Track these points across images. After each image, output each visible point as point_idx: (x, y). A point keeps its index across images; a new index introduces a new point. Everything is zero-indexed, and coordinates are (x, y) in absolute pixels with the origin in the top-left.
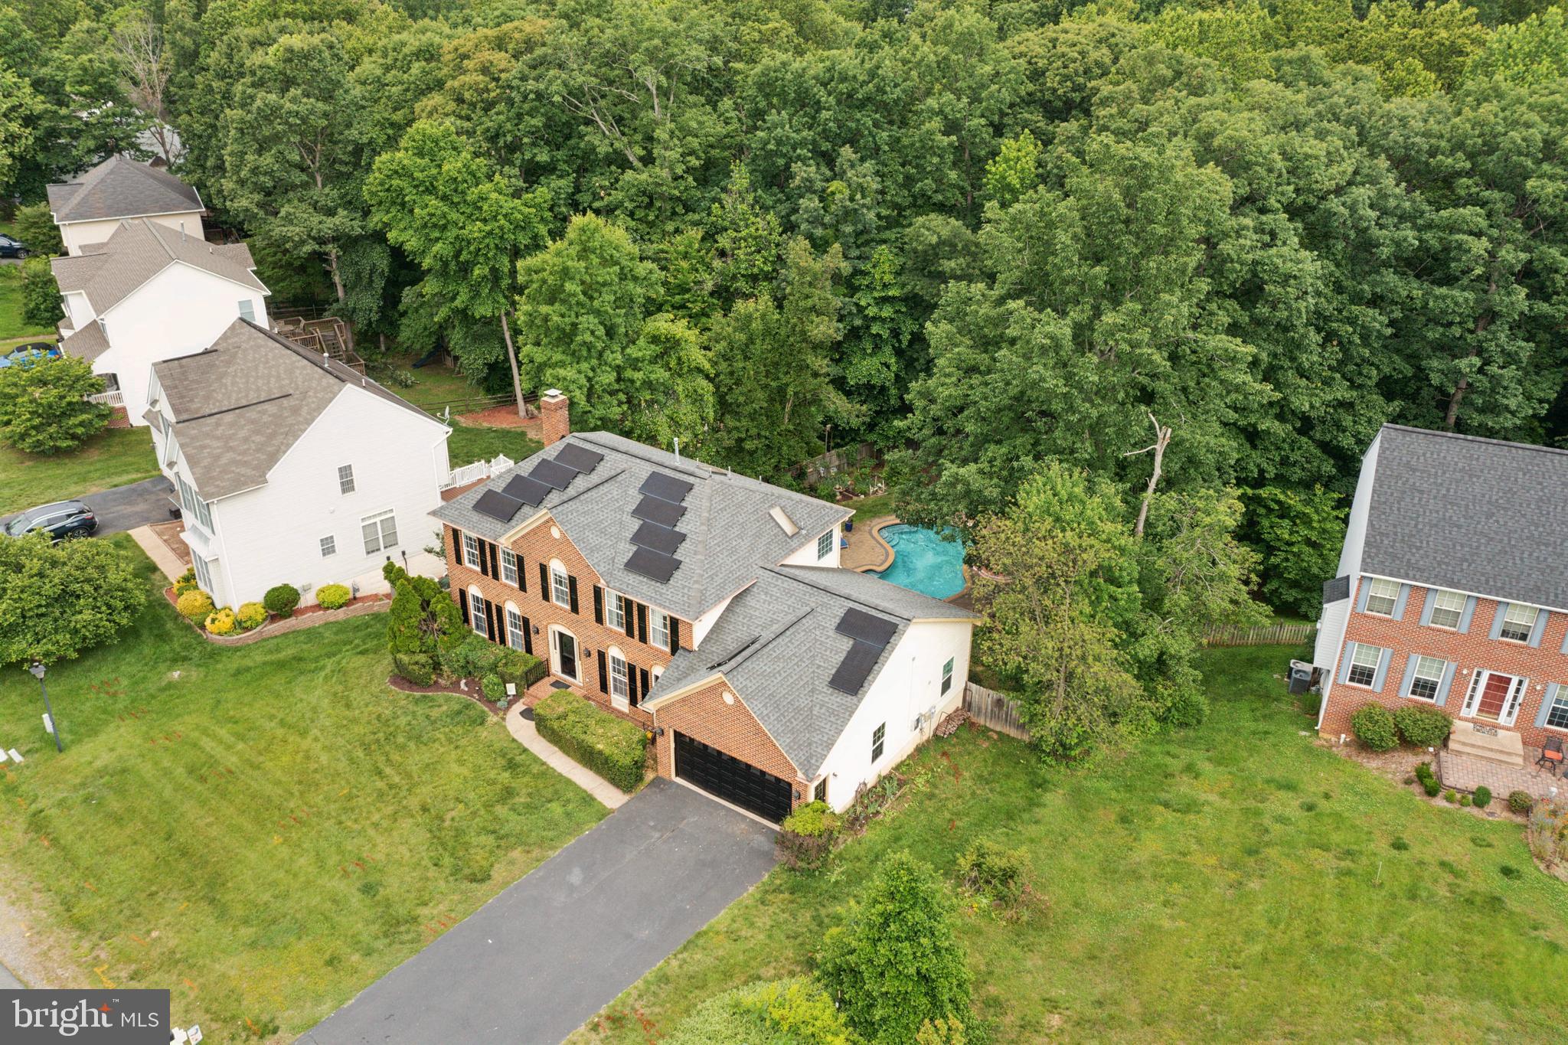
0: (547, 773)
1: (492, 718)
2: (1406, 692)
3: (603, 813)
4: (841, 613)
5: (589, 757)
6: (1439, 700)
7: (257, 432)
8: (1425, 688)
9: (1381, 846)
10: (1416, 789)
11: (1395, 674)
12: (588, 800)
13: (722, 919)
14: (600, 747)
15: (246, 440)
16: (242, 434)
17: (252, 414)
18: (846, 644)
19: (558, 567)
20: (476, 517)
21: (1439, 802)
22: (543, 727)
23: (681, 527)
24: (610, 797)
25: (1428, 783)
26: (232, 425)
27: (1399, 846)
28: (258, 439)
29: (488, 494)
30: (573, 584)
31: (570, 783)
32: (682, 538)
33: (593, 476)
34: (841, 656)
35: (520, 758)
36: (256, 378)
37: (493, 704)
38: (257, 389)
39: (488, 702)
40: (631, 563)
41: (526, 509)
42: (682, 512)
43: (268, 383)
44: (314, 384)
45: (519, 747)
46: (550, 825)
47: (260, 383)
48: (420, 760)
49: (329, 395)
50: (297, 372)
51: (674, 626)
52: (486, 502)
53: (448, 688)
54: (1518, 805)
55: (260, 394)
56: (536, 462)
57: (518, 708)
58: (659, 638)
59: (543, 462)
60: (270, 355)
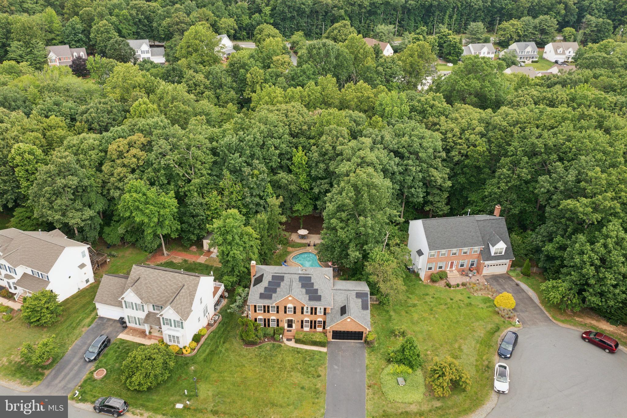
0: (307, 351)
1: (283, 345)
2: (438, 269)
3: (326, 353)
4: (355, 294)
5: (315, 343)
6: (443, 269)
7: (184, 298)
8: (441, 267)
9: (449, 301)
10: (447, 287)
11: (436, 266)
12: (320, 352)
13: (367, 362)
15: (183, 301)
16: (182, 300)
17: (181, 294)
18: (360, 300)
19: (290, 305)
20: (262, 301)
21: (452, 289)
22: (297, 341)
23: (315, 287)
24: (324, 350)
25: (449, 285)
26: (179, 299)
27: (452, 299)
28: (185, 300)
29: (261, 294)
30: (295, 308)
31: (314, 350)
32: (317, 290)
33: (285, 282)
34: (361, 303)
35: (298, 350)
36: (161, 282)
37: (279, 341)
38: (164, 285)
39: (277, 341)
40: (311, 299)
41: (274, 295)
42: (313, 283)
43: (167, 283)
44: (187, 279)
45: (295, 348)
46: (320, 360)
47: (164, 283)
48: (279, 360)
49: (196, 282)
50: (177, 277)
51: (325, 309)
52: (262, 296)
53: (263, 342)
54: (464, 285)
55: (169, 287)
56: (267, 282)
57: (285, 340)
58: (320, 312)
59: (269, 282)
60: (160, 274)
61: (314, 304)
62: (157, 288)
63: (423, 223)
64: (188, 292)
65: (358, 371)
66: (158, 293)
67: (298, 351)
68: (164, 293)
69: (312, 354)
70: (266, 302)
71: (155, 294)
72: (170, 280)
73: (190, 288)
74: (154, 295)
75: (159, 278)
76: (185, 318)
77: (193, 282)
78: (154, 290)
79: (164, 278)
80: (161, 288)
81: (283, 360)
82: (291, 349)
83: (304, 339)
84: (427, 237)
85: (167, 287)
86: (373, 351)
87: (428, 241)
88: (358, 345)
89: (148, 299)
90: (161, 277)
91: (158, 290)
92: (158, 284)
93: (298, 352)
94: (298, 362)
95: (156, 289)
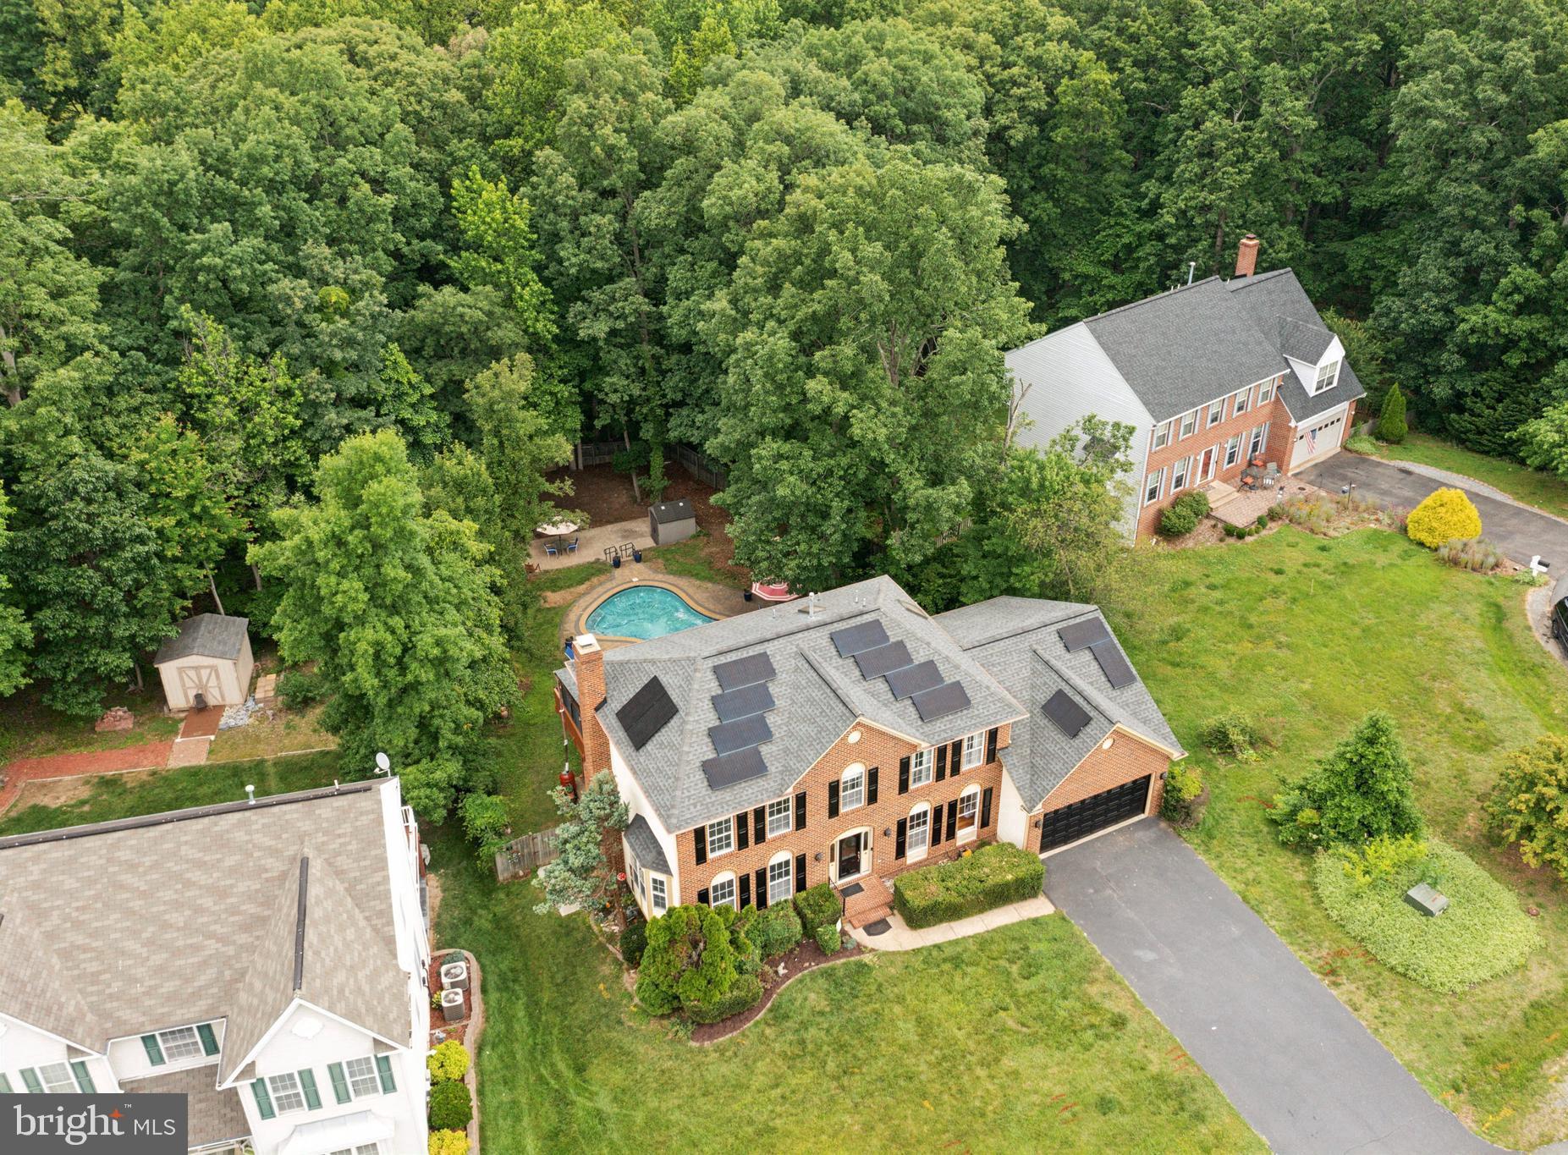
1: (867, 958)
2: (1173, 490)
3: (1062, 918)
4: (1055, 637)
5: (1000, 896)
6: (1186, 485)
7: (342, 929)
8: (1179, 481)
9: (1275, 579)
10: (1231, 541)
12: (1035, 923)
13: (1230, 884)
14: (1009, 877)
15: (347, 945)
16: (338, 943)
17: (314, 913)
18: (1086, 656)
19: (852, 772)
20: (726, 795)
21: (1251, 539)
22: (925, 917)
23: (919, 657)
24: (1039, 907)
25: (1232, 532)
26: (322, 939)
27: (1279, 572)
29: (706, 767)
30: (873, 776)
31: (1006, 927)
32: (931, 664)
33: (782, 677)
34: (1094, 666)
35: (949, 952)
36: (143, 895)
37: (843, 951)
38: (177, 905)
39: (837, 954)
40: (925, 714)
41: (766, 750)
42: (900, 645)
43: (188, 884)
44: (306, 826)
45: (929, 949)
46: (1064, 956)
47: (168, 895)
48: (907, 1031)
49: (365, 820)
50: (240, 836)
51: (993, 736)
52: (717, 775)
53: (777, 985)
54: (1273, 516)
55: (207, 902)
56: (707, 705)
57: (859, 935)
58: (974, 758)
59: (715, 700)
60: (124, 855)
61: (946, 729)
62: (135, 934)
63: (1093, 331)
64: (340, 887)
65: (1235, 931)
66: (158, 959)
67: (953, 958)
68: (196, 948)
69: (1015, 946)
70: (748, 796)
71: (140, 972)
72: (199, 864)
73: (343, 862)
74: (134, 980)
75: (127, 878)
76: (397, 1030)
77: (347, 828)
78: (123, 953)
79: (155, 866)
80: (166, 926)
81: (926, 1027)
82: (919, 965)
83: (953, 898)
84: (1128, 377)
85: (199, 910)
86: (1211, 837)
87: (1136, 391)
88: (1140, 834)
89: (104, 1015)
90: (132, 867)
91: (150, 943)
92: (129, 913)
93: (957, 961)
94: (988, 1003)
95: (131, 945)
